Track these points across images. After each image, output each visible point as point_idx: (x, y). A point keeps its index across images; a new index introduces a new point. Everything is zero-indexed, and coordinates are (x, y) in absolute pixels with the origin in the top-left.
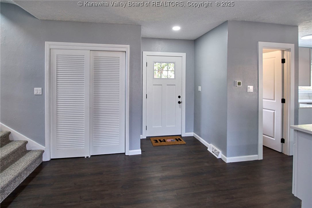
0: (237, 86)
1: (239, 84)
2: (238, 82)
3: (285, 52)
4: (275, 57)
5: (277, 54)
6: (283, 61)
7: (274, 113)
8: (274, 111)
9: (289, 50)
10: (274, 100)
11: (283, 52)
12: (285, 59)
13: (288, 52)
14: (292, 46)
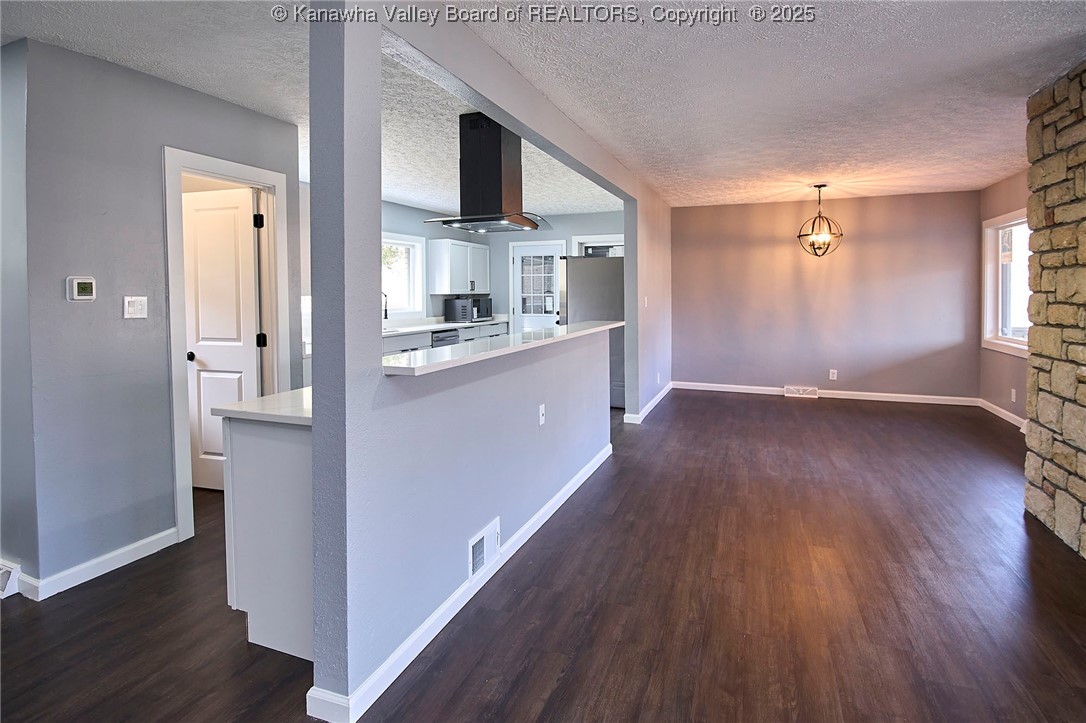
0: (76, 296)
1: (85, 289)
2: (79, 283)
3: (263, 195)
4: (237, 208)
5: (240, 199)
6: (258, 221)
7: (240, 379)
8: (239, 375)
9: (271, 190)
10: (238, 339)
11: (257, 192)
12: (262, 216)
13: (270, 196)
14: (279, 180)
